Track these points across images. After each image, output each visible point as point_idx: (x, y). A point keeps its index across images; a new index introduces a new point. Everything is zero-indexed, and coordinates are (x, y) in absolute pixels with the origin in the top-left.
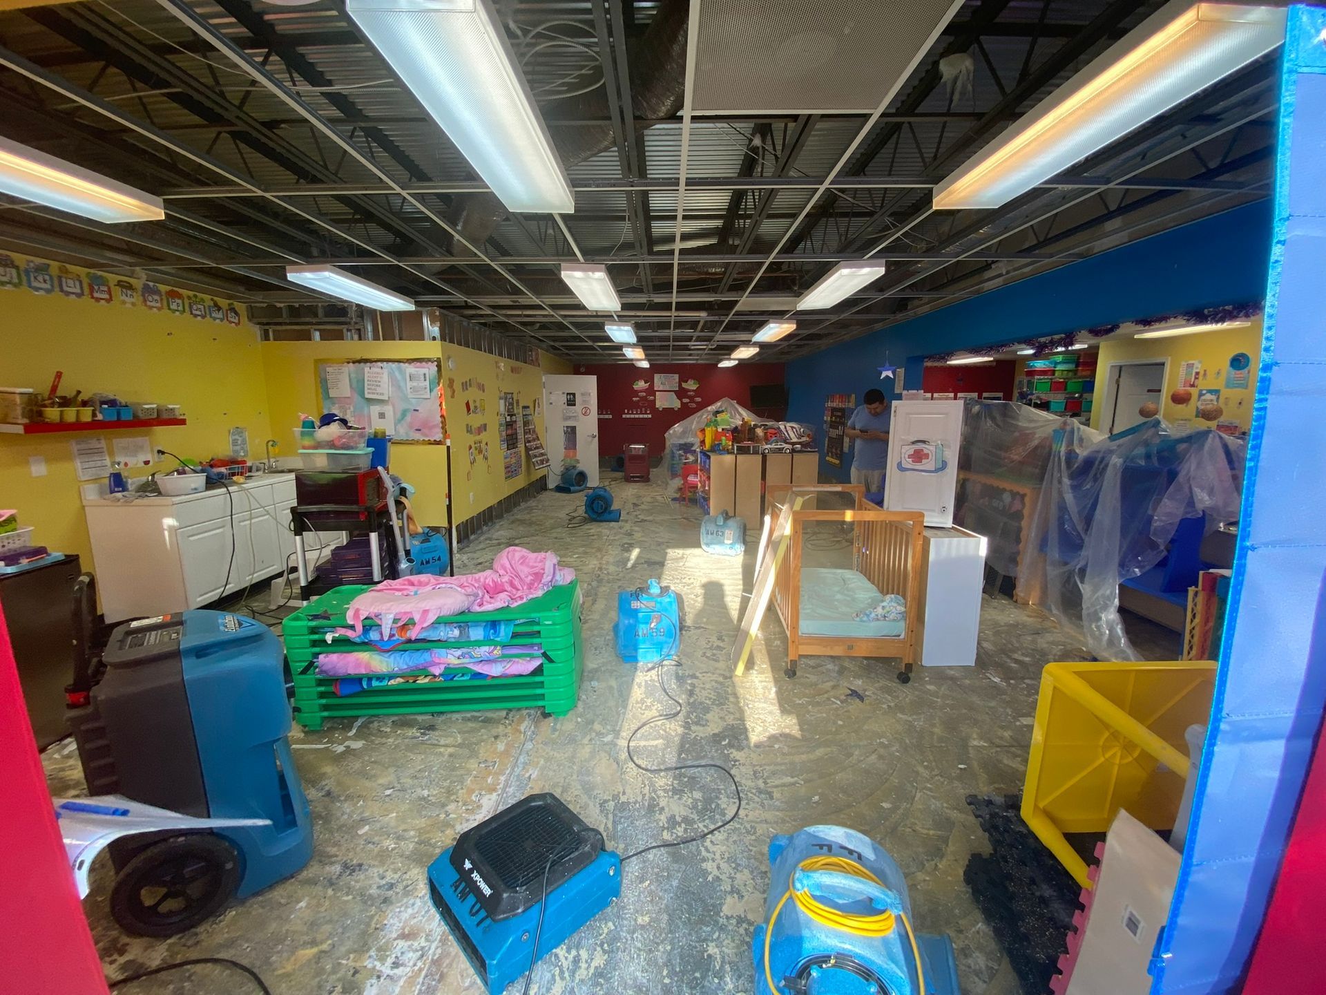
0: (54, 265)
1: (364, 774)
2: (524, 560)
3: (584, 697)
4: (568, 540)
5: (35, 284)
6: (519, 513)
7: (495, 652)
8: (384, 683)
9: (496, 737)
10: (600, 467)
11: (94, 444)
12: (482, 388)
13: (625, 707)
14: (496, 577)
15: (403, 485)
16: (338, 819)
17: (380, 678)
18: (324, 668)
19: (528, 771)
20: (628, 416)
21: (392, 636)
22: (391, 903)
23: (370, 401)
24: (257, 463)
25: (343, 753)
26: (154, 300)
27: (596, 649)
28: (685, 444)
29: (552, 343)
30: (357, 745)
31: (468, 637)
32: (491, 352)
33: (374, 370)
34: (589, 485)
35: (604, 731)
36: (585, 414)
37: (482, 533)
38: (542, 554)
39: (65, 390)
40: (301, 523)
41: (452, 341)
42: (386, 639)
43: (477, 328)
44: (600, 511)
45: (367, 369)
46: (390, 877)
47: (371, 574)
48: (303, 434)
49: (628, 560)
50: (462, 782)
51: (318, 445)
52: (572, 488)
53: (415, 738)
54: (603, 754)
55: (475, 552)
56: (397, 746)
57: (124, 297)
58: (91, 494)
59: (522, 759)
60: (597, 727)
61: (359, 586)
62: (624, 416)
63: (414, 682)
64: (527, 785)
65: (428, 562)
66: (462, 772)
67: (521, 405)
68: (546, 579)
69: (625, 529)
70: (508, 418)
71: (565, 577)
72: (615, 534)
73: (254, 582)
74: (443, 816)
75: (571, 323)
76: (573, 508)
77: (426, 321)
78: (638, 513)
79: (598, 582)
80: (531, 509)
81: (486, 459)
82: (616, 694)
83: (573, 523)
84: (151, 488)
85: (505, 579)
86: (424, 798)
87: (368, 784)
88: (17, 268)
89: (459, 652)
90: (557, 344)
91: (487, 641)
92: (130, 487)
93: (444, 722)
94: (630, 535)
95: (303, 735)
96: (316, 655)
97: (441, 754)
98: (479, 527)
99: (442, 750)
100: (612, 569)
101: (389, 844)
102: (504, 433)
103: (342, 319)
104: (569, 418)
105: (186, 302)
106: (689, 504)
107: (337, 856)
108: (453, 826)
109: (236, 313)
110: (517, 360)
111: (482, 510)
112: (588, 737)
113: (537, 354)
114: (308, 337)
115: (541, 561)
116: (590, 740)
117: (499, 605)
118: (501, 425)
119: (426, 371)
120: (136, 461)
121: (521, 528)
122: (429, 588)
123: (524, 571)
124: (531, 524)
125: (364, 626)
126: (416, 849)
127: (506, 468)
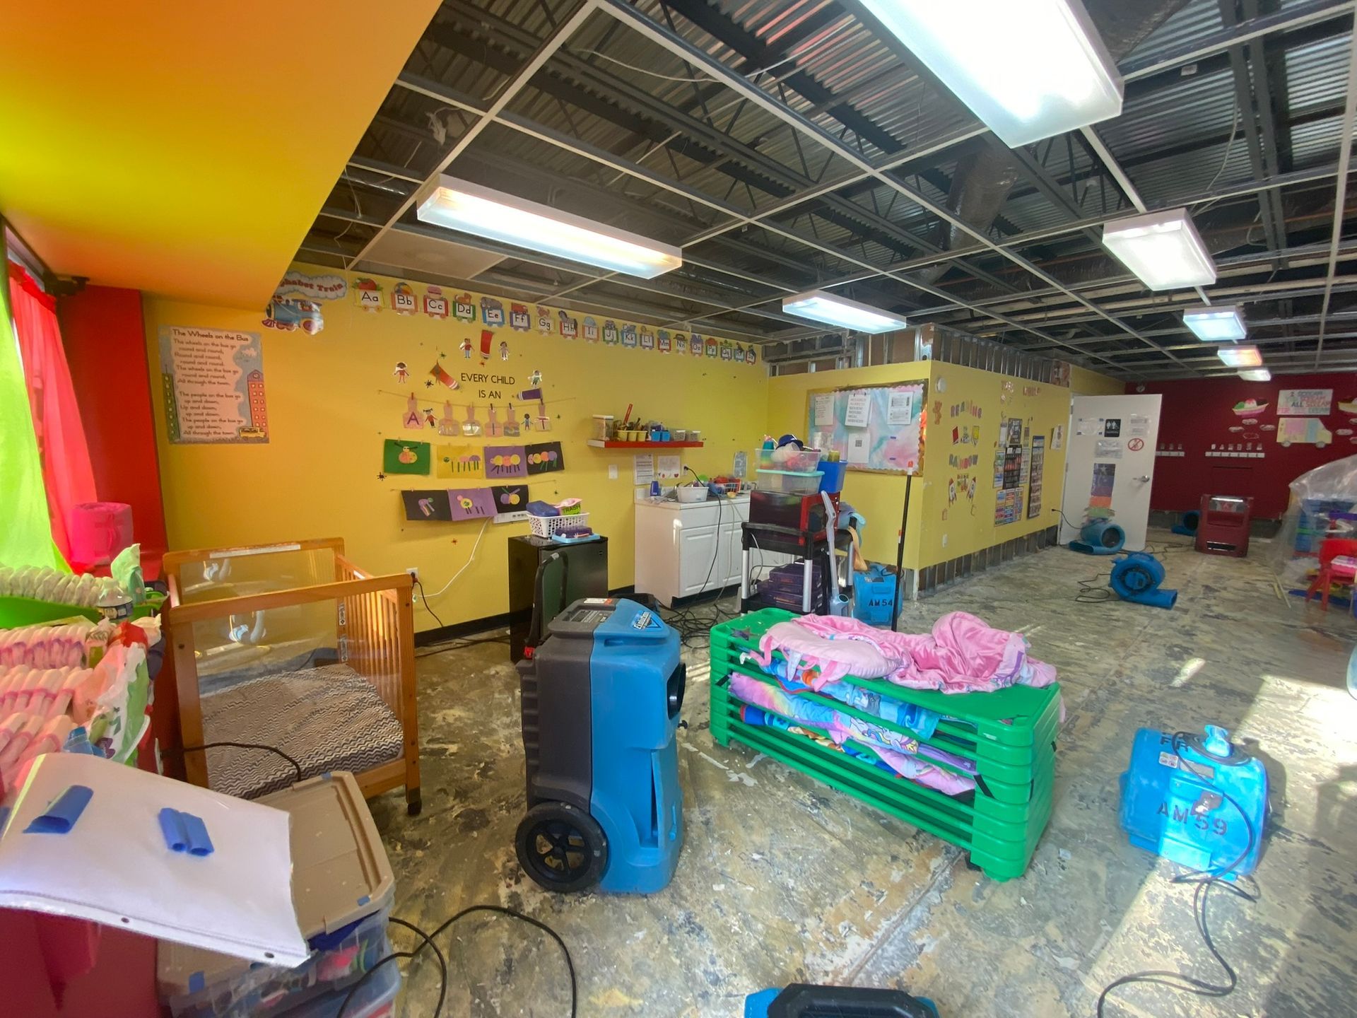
0: (639, 325)
1: (742, 818)
2: (973, 635)
3: (1041, 867)
4: (1074, 618)
5: (626, 341)
6: (1007, 569)
7: (909, 746)
8: (784, 727)
9: (894, 858)
10: (1150, 524)
11: (646, 458)
12: (977, 412)
13: (1116, 924)
14: (930, 647)
15: (855, 515)
16: (704, 858)
17: (782, 720)
18: (734, 687)
19: (921, 936)
20: (1216, 454)
21: (796, 677)
22: (707, 1003)
23: (850, 429)
24: (749, 483)
25: (735, 783)
26: (698, 349)
27: (1082, 798)
28: (1335, 504)
29: (1093, 355)
30: (750, 782)
31: (878, 712)
32: (997, 370)
33: (858, 397)
34: (1126, 547)
35: (1064, 946)
36: (1134, 449)
37: (953, 585)
38: (1005, 634)
39: (633, 419)
40: (750, 538)
41: (947, 360)
42: (790, 679)
43: (983, 344)
44: (1137, 587)
45: (851, 396)
46: (720, 968)
47: (801, 602)
48: (763, 454)
49: (1177, 673)
50: (834, 895)
51: (774, 466)
52: (1095, 548)
53: (804, 804)
54: (1050, 985)
55: (938, 605)
56: (783, 804)
57: (678, 348)
58: (640, 494)
59: (918, 912)
60: (1052, 929)
61: (787, 613)
62: (1208, 454)
63: (814, 739)
64: (914, 957)
65: (877, 604)
66: (839, 882)
67: (1032, 434)
68: (1004, 670)
69: (1181, 623)
70: (1010, 451)
71: (1038, 675)
72: (1160, 627)
73: (728, 585)
74: (798, 928)
75: (1122, 319)
76: (1091, 575)
77: (918, 341)
78: (1213, 602)
79: (1110, 693)
80: (1026, 567)
81: (971, 497)
82: (1102, 892)
83: (1085, 596)
84: (673, 496)
85: (942, 652)
86: (786, 889)
87: (742, 832)
88: (616, 329)
89: (865, 727)
90: (1097, 356)
91: (899, 727)
92: (662, 493)
93: (840, 802)
94: (1189, 634)
95: (711, 745)
96: (731, 672)
97: (823, 841)
98: (951, 577)
99: (827, 837)
100: (1140, 679)
101: (734, 922)
102: (1001, 469)
103: (836, 348)
104: (1106, 453)
105: (719, 346)
106: (1329, 606)
107: (686, 900)
108: (804, 951)
109: (754, 354)
110: (1035, 378)
111: (957, 556)
112: (1031, 940)
113: (1067, 371)
114: (804, 369)
115: (1000, 643)
116: (1034, 946)
117: (925, 684)
118: (998, 458)
119: (910, 394)
120: (670, 474)
121: (1006, 589)
122: (845, 636)
123: (970, 650)
124: (1022, 585)
125: (773, 658)
126: (756, 951)
127: (998, 511)
